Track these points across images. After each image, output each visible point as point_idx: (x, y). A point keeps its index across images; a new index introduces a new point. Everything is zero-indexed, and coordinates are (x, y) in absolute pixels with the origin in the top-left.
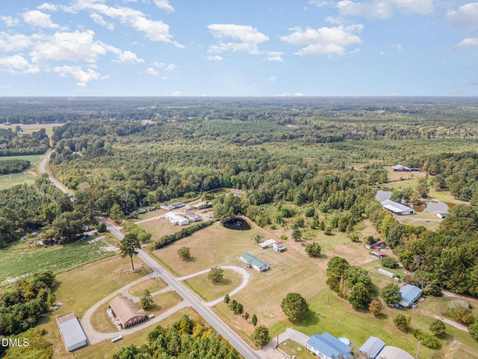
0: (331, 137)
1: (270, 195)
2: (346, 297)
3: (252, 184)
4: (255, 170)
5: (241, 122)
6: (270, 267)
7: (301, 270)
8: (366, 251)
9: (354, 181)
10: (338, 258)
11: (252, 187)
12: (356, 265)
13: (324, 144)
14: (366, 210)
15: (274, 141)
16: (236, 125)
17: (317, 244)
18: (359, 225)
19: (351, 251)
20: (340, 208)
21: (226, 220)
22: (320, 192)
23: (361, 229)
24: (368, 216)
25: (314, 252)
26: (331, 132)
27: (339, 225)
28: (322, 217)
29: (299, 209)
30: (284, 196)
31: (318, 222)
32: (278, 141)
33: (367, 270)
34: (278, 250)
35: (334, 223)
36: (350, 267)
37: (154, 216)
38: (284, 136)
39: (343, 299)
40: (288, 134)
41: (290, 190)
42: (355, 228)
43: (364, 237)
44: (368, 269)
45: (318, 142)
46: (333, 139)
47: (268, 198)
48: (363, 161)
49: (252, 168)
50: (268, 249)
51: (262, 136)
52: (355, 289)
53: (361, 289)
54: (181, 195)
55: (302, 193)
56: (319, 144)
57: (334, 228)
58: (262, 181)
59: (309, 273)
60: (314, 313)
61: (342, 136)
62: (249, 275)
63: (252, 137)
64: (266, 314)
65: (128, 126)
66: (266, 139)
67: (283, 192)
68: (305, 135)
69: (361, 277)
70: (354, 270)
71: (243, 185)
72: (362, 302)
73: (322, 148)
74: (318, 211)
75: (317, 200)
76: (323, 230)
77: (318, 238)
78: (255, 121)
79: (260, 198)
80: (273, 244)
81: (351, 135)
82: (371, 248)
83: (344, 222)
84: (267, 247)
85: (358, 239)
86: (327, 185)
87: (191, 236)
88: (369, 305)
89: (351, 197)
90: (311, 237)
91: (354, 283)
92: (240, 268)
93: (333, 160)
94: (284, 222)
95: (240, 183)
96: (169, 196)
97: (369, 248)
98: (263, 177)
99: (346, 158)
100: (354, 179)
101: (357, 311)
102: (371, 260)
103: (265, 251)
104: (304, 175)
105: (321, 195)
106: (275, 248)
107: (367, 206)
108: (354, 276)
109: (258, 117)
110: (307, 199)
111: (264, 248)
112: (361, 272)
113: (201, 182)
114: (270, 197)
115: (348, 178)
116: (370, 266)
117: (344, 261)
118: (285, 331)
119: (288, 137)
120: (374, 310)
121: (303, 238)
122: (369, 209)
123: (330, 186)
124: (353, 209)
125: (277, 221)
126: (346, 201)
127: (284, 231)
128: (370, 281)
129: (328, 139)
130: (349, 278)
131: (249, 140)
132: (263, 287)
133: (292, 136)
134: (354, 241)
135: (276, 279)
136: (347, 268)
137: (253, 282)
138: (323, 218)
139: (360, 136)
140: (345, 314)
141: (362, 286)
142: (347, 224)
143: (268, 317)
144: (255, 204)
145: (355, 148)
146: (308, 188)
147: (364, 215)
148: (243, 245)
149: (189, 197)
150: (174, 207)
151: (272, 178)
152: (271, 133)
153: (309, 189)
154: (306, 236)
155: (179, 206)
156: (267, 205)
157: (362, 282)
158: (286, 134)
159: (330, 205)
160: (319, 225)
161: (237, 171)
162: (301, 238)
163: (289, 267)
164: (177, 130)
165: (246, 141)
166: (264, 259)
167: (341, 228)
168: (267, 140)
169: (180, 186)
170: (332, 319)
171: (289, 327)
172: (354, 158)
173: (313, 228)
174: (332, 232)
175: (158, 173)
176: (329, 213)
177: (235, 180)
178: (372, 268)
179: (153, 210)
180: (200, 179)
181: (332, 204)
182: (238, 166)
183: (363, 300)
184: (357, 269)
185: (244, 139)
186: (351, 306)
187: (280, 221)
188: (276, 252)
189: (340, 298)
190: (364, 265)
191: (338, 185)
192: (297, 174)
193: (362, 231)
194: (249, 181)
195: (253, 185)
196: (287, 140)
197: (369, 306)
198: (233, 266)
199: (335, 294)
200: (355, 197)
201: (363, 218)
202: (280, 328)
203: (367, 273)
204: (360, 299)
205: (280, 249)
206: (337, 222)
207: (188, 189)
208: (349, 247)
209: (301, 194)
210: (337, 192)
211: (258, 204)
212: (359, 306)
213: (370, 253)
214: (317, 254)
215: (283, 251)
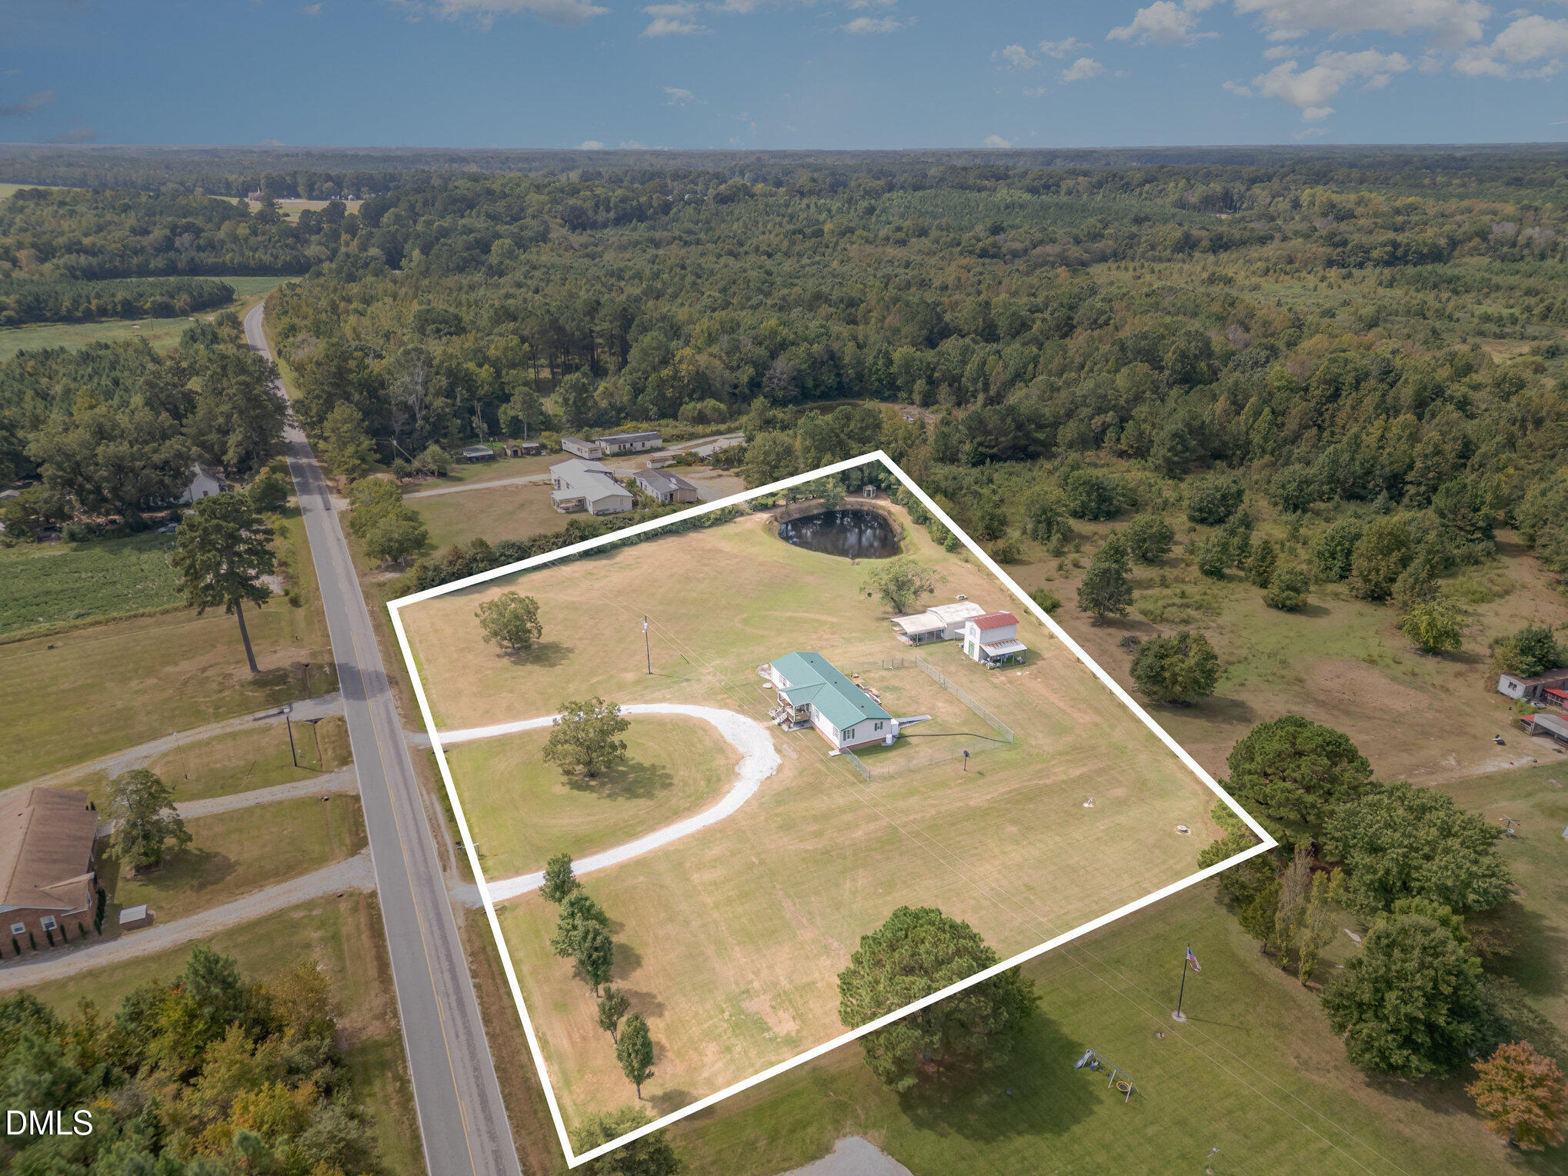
0: (1395, 245)
1: (1040, 427)
2: (1317, 975)
3: (980, 385)
4: (1014, 337)
5: (1027, 196)
6: (908, 731)
7: (1076, 772)
8: (1496, 707)
9: (1476, 387)
10: (1301, 724)
11: (981, 397)
12: (1419, 780)
13: (1356, 272)
14: (1524, 510)
15: (1143, 256)
16: (1007, 207)
17: (1201, 640)
18: (1473, 579)
19: (1402, 701)
20: (1381, 499)
21: (800, 510)
22: (1292, 425)
23: (1484, 598)
24: (1532, 538)
25: (1175, 682)
26: (1396, 230)
27: (1359, 563)
28: (1271, 528)
29: (1168, 490)
30: (1110, 434)
31: (1244, 547)
32: (1160, 260)
33: (1493, 821)
34: (984, 655)
35: (1333, 555)
36: (1376, 787)
37: (518, 474)
38: (1187, 236)
39: (1294, 985)
40: (1204, 233)
41: (1141, 411)
42: (1444, 590)
43: (1493, 634)
44: (1498, 812)
45: (1330, 263)
46: (1400, 252)
47: (1028, 435)
48: (1530, 330)
49: (1003, 324)
50: (936, 648)
51: (1096, 236)
52: (1386, 945)
53: (1434, 950)
54: (669, 410)
55: (1196, 423)
56: (1333, 273)
57: (1329, 580)
58: (1028, 376)
59: (1120, 792)
60: (1072, 1049)
61: (1443, 242)
62: (773, 760)
63: (1053, 241)
64: (759, 1005)
65: (608, 200)
66: (1109, 251)
67: (1110, 417)
68: (1278, 235)
69: (1439, 861)
70: (1401, 811)
71: (944, 390)
72: (1420, 1038)
73: (1346, 285)
74: (1258, 503)
75: (1267, 458)
76: (1264, 585)
77: (1226, 619)
78: (1085, 197)
79: (989, 433)
80: (962, 625)
81: (1485, 239)
82: (1531, 694)
83: (1386, 552)
84: (935, 636)
85: (1458, 642)
86: (1336, 396)
87: (608, 558)
88: (1479, 1066)
89: (1451, 449)
90: (1191, 612)
91: (1387, 892)
92: (748, 721)
93: (1386, 321)
94: (1068, 536)
95: (931, 382)
96: (620, 410)
97: (1518, 692)
98: (1035, 360)
99: (1450, 318)
100: (1477, 378)
101: (1380, 1086)
102: (1525, 761)
103: (919, 653)
104: (1228, 356)
105: (1296, 438)
106: (972, 645)
107: (1534, 489)
108: (1393, 853)
109: (1099, 185)
110: (1218, 455)
111: (918, 639)
112: (1446, 832)
113: (761, 367)
114: (1041, 436)
115: (1444, 373)
116: (1514, 798)
117: (1338, 750)
118: (822, 1150)
119: (1205, 243)
120: (1512, 1118)
121: (1144, 613)
122: (1541, 501)
123: (1347, 401)
124: (1450, 502)
125: (1035, 530)
126: (1419, 464)
127: (1054, 574)
128: (1506, 893)
129: (1375, 254)
130: (1358, 857)
131: (1039, 250)
132: (818, 834)
133: (1221, 238)
134: (1430, 650)
135: (913, 801)
136: (1355, 791)
137: (779, 803)
138: (1279, 533)
139: (1528, 245)
140: (1285, 1098)
141: (1441, 933)
142: (1405, 562)
143: (762, 1026)
144: (963, 458)
145: (1498, 288)
146: (1234, 403)
147: (1503, 535)
148: (823, 617)
149: (701, 419)
150: (616, 448)
151: (1078, 360)
152: (1134, 229)
153: (1238, 406)
154: (1161, 603)
155: (638, 446)
156: (1018, 467)
157: (1444, 892)
158: (1196, 233)
159: (1332, 479)
160: (1249, 562)
161: (935, 334)
162: (1129, 609)
163: (1010, 745)
164: (779, 219)
165: (1026, 251)
166: (894, 689)
167: (1366, 580)
168: (1115, 255)
169: (666, 372)
170: (1182, 1123)
171: (863, 1128)
172: (1487, 318)
173: (1214, 572)
174: (1312, 600)
175: (606, 325)
176: (1317, 513)
177: (907, 364)
178: (1521, 806)
179: (528, 452)
180: (762, 352)
181: (1341, 474)
182: (940, 318)
183: (1431, 1028)
184: (1424, 809)
185: (1018, 246)
186: (1339, 1043)
187: (1049, 531)
188: (972, 667)
189: (1273, 973)
190: (1467, 785)
191: (1389, 399)
192: (1193, 348)
193: (1482, 608)
194: (967, 373)
195: (986, 387)
196: (1197, 254)
197: (1474, 1076)
198: (723, 705)
199: (1246, 944)
200: (1466, 451)
201: (1503, 549)
202: (801, 1125)
203: (1489, 837)
204: (1412, 1020)
205: (992, 652)
206: (1348, 553)
207: (702, 386)
208: (1394, 679)
209: (1188, 425)
210: (1379, 423)
211: (978, 461)
212: (1397, 1058)
213: (1522, 725)
214: (1192, 698)
215: (1007, 662)
